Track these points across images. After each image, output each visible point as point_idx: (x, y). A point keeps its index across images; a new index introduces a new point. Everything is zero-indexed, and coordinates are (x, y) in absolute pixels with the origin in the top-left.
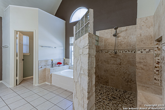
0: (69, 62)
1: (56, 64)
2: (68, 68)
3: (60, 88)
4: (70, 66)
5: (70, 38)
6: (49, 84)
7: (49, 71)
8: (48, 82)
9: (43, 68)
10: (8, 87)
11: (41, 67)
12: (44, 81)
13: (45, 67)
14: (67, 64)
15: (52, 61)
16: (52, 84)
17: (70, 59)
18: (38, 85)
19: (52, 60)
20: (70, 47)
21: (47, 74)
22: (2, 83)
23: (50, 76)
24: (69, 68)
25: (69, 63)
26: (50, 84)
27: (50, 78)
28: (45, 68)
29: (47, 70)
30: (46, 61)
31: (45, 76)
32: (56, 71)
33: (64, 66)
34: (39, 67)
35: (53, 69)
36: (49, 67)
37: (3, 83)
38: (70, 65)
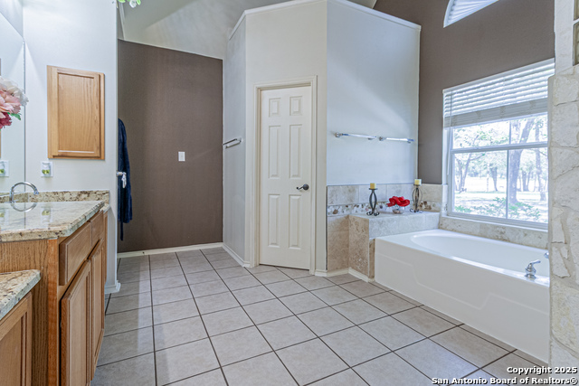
0: (440, 200)
1: (384, 206)
2: (435, 224)
3: (421, 306)
4: (443, 216)
5: (446, 93)
6: (366, 279)
7: (366, 229)
8: (357, 270)
9: (340, 216)
10: (240, 263)
11: (335, 212)
12: (344, 265)
13: (346, 213)
14: (429, 209)
15: (373, 190)
16: (377, 279)
17: (445, 187)
18: (325, 275)
19: (372, 185)
20: (445, 132)
21: (354, 237)
22: (222, 249)
23: (368, 249)
24: (440, 227)
25: (437, 205)
26: (370, 280)
27: (368, 256)
28: (348, 217)
29: (357, 223)
30: (352, 189)
31: (348, 246)
32: (389, 233)
33: (417, 214)
34: (329, 210)
35: (381, 224)
36: (360, 213)
37: (227, 250)
38: (443, 211)
